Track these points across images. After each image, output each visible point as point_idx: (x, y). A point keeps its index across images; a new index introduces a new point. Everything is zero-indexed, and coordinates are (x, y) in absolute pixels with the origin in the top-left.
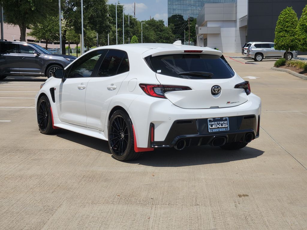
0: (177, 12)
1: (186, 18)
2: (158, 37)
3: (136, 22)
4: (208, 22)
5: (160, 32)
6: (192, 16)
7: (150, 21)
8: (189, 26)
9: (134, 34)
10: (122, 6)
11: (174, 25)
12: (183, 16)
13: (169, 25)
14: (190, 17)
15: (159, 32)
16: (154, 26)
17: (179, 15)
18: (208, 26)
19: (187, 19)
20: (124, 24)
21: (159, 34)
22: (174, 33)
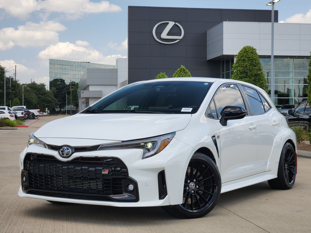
0: (58, 77)
1: (67, 82)
2: (40, 100)
3: (18, 85)
4: (90, 86)
5: (42, 95)
6: (74, 80)
7: (31, 84)
8: (71, 90)
9: (16, 97)
10: (4, 68)
11: (56, 89)
12: (64, 80)
13: (50, 88)
14: (72, 82)
15: (40, 96)
16: (36, 89)
17: (60, 79)
18: (90, 90)
19: (69, 83)
20: (6, 86)
21: (40, 97)
22: (56, 97)
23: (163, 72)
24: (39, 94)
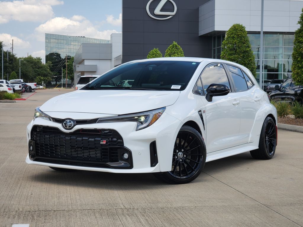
0: (54, 51)
1: (63, 56)
2: (36, 74)
3: (16, 58)
4: (85, 61)
5: (38, 69)
6: (70, 55)
7: (28, 58)
8: (66, 64)
9: (13, 70)
10: (1, 42)
11: (51, 63)
12: (60, 54)
13: (46, 62)
14: (67, 56)
15: (37, 69)
16: (32, 63)
17: (56, 53)
18: (85, 64)
19: (65, 57)
20: (3, 60)
21: (37, 71)
22: (52, 71)
23: (156, 48)
24: (36, 68)
